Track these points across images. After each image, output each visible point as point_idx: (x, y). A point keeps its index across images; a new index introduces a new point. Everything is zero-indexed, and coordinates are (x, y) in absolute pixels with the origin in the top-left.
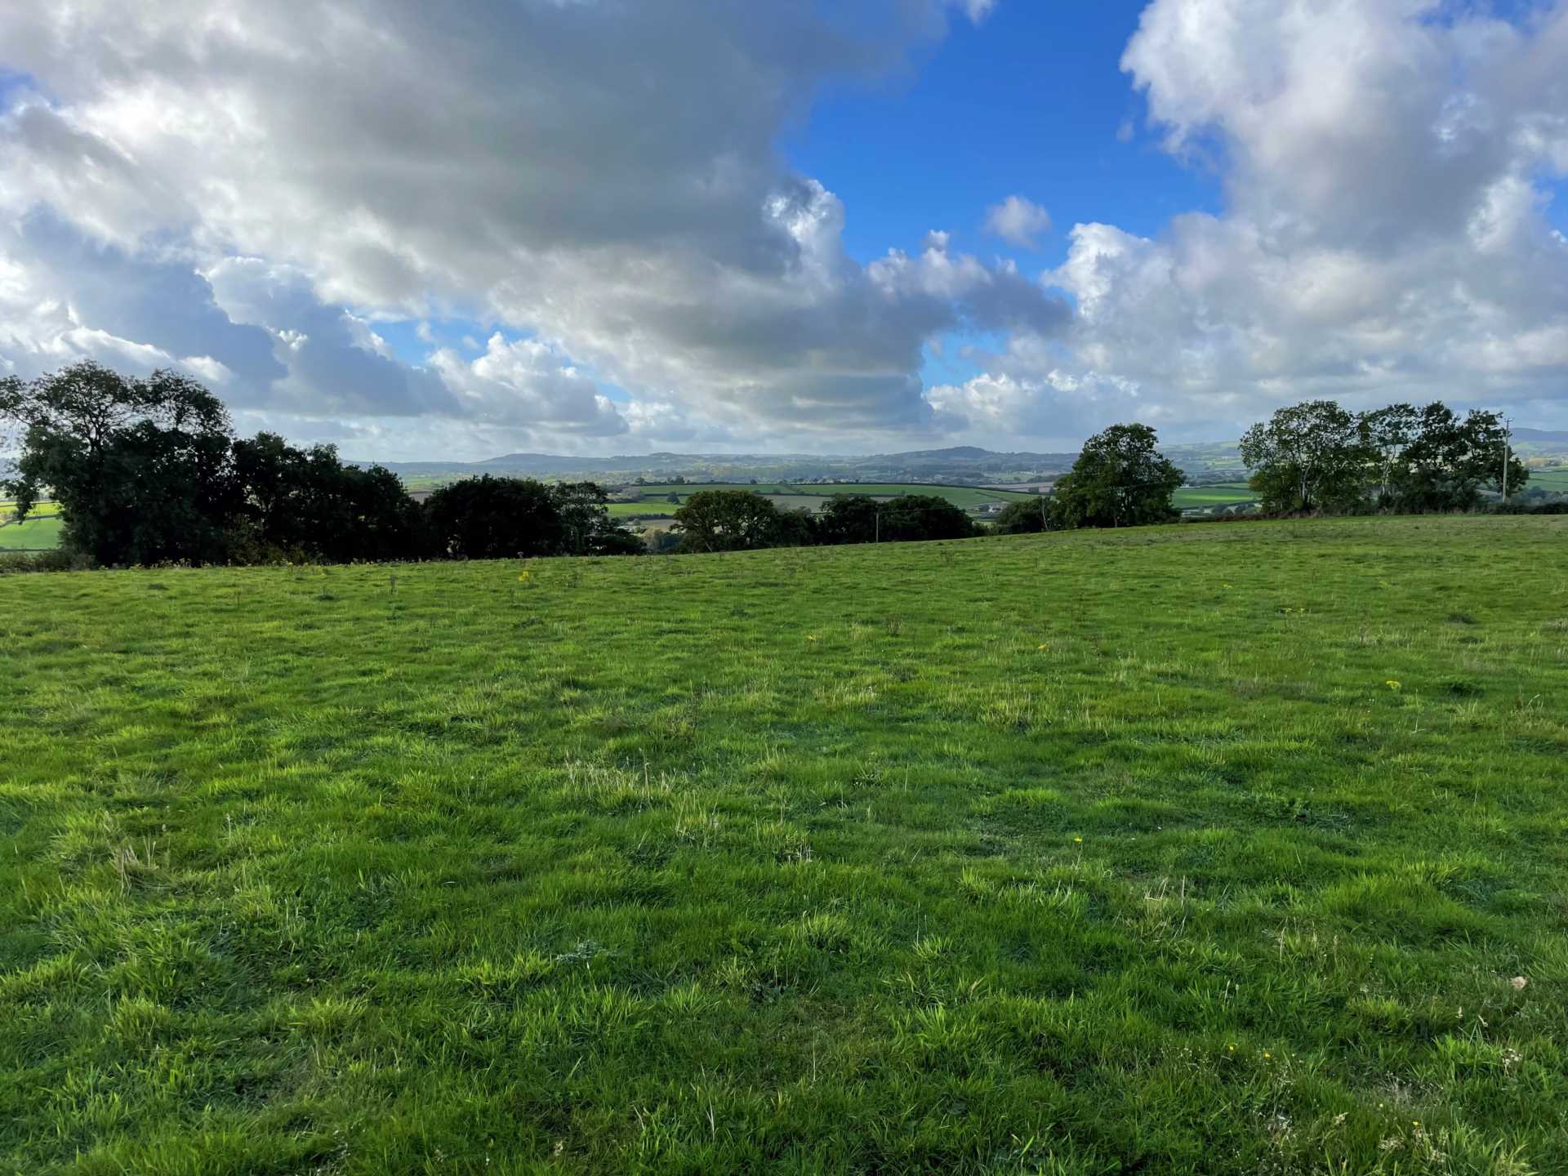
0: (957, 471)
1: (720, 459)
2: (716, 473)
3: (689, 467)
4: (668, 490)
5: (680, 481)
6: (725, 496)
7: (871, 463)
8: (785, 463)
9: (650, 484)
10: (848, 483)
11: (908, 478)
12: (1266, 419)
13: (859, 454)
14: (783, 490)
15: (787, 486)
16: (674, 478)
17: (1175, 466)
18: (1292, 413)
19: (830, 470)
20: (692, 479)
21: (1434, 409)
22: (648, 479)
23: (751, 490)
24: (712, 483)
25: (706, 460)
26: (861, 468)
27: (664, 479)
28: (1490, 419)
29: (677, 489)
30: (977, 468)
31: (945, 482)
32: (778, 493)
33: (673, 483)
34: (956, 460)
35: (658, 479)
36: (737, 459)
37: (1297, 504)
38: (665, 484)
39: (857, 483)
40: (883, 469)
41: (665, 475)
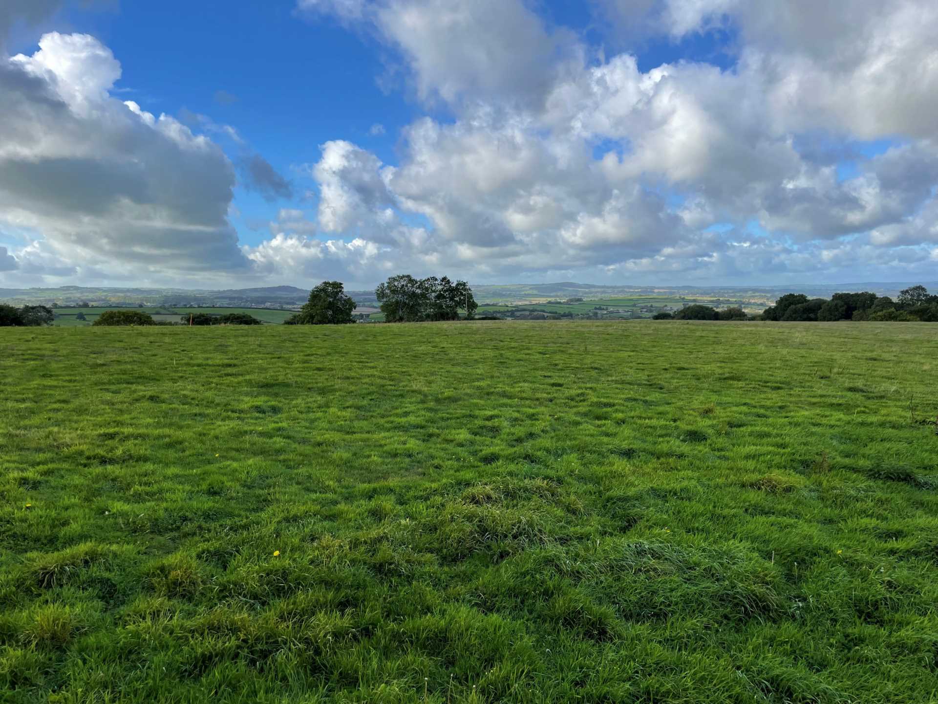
0: (279, 300)
1: (116, 291)
2: (113, 300)
3: (91, 296)
4: (77, 311)
5: (86, 305)
6: (123, 314)
7: (223, 295)
8: (164, 294)
9: (61, 307)
10: (207, 307)
11: (248, 304)
12: (385, 281)
13: (216, 289)
14: (163, 311)
15: (165, 309)
16: (81, 303)
17: (353, 300)
18: (394, 279)
19: (196, 299)
20: (95, 304)
21: (444, 279)
22: (59, 303)
23: (140, 311)
24: (110, 306)
25: (105, 291)
26: (217, 298)
27: (73, 304)
28: (464, 284)
29: (84, 311)
30: (291, 299)
31: (272, 307)
32: (158, 313)
33: (80, 306)
34: (279, 294)
35: (68, 304)
36: (128, 290)
37: (397, 318)
38: (74, 307)
39: (213, 307)
40: (231, 298)
41: (73, 301)
